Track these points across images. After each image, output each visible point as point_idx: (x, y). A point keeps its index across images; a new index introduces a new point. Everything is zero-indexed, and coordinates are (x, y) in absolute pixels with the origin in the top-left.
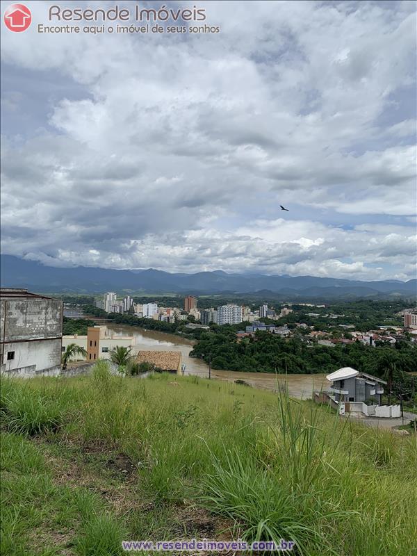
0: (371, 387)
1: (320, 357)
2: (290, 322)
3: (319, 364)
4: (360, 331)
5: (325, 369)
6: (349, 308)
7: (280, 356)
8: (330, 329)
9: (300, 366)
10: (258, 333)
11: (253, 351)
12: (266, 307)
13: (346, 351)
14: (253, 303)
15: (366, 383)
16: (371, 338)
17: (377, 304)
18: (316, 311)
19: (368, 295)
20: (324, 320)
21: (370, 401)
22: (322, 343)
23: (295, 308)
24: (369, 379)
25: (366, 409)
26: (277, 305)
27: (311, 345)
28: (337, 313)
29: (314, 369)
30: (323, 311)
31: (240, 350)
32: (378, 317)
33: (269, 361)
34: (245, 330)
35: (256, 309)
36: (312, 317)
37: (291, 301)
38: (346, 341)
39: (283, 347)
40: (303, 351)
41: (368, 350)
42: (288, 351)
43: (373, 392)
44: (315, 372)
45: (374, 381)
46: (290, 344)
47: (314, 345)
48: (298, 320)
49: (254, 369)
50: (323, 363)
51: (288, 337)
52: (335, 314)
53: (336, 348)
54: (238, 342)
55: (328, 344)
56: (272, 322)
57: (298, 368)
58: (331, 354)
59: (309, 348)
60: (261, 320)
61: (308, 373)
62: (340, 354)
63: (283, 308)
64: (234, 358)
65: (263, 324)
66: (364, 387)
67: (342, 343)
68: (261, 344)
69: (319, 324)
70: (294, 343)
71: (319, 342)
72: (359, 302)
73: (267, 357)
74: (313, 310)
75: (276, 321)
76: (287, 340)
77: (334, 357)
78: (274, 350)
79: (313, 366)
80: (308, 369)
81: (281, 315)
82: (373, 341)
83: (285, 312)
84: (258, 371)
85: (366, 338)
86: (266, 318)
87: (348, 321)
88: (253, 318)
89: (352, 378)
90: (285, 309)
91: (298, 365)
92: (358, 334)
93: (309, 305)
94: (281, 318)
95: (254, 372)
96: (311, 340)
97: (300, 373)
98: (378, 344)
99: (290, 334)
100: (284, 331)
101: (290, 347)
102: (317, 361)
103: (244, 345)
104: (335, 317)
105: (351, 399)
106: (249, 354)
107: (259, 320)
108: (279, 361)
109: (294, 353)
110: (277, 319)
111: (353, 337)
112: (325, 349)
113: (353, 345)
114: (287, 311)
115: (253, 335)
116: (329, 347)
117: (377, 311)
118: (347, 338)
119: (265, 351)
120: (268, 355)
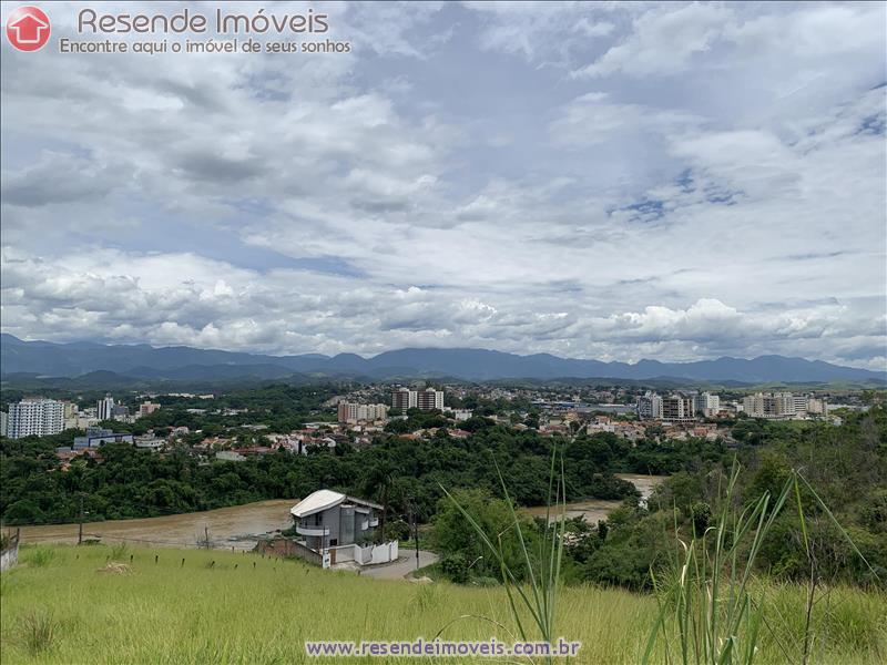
0: (362, 517)
1: (223, 480)
2: (159, 425)
3: (220, 492)
4: (279, 433)
5: (231, 499)
6: (252, 398)
7: (152, 487)
8: (231, 434)
9: (189, 499)
10: (103, 449)
11: (96, 483)
12: (110, 401)
13: (264, 466)
14: (80, 394)
15: (356, 513)
16: (300, 442)
17: (295, 391)
18: (200, 405)
19: (278, 377)
20: (218, 419)
21: (364, 541)
22: (224, 456)
23: (164, 401)
24: (360, 505)
25: (360, 553)
26: (128, 398)
27: (205, 461)
28: (235, 407)
29: (213, 501)
30: (212, 404)
31: (70, 483)
32: (298, 409)
33: (130, 498)
34: (71, 445)
35: (87, 407)
36: (195, 414)
37: (153, 389)
38: (263, 450)
39: (156, 470)
40: (193, 474)
41: (297, 463)
42: (165, 475)
43: (365, 526)
44: (214, 506)
45: (366, 507)
46: (170, 463)
47: (211, 461)
48: (171, 421)
49: (101, 516)
50: (228, 489)
51: (162, 452)
52: (232, 408)
53: (248, 463)
54: (64, 469)
55: (234, 456)
56: (124, 428)
57: (185, 504)
58: (240, 474)
59: (202, 467)
60: (103, 424)
61: (203, 509)
62: (254, 472)
63: (143, 401)
64: (57, 500)
65: (110, 432)
66: (353, 519)
67: (257, 454)
68: (114, 467)
69: (210, 425)
70: (176, 461)
71: (219, 455)
72: (269, 388)
73: (125, 491)
74: (194, 403)
75: (132, 425)
76: (162, 457)
77: (244, 477)
78: (139, 476)
79: (211, 497)
80: (202, 502)
81: (139, 415)
82: (304, 447)
83: (146, 408)
84: (111, 518)
85: (292, 442)
86: (113, 420)
87: (255, 419)
88: (86, 421)
89: (335, 508)
90: (147, 403)
91: (184, 498)
92: (279, 437)
93: (186, 395)
94: (141, 419)
95: (98, 520)
96: (204, 453)
97: (188, 511)
98: (310, 450)
99: (165, 446)
100: (150, 442)
101: (170, 468)
102: (218, 488)
103: (78, 473)
104: (233, 413)
105: (334, 543)
106: (91, 488)
107: (100, 424)
108: (151, 494)
109: (177, 477)
110: (133, 421)
111: (273, 442)
112: (231, 466)
113: (275, 456)
114: (151, 407)
115: (92, 453)
116: (237, 462)
117: (297, 402)
118: (262, 445)
119: (121, 481)
120: (129, 485)
